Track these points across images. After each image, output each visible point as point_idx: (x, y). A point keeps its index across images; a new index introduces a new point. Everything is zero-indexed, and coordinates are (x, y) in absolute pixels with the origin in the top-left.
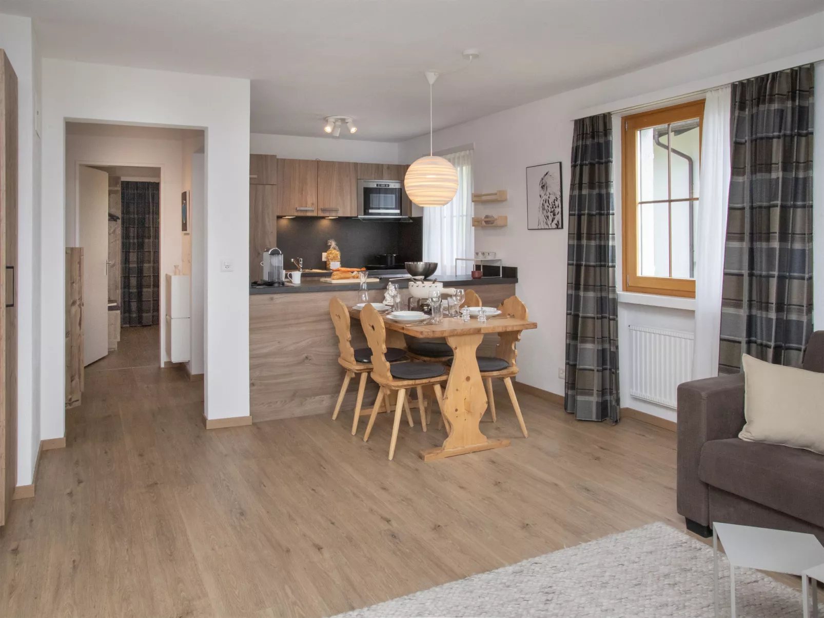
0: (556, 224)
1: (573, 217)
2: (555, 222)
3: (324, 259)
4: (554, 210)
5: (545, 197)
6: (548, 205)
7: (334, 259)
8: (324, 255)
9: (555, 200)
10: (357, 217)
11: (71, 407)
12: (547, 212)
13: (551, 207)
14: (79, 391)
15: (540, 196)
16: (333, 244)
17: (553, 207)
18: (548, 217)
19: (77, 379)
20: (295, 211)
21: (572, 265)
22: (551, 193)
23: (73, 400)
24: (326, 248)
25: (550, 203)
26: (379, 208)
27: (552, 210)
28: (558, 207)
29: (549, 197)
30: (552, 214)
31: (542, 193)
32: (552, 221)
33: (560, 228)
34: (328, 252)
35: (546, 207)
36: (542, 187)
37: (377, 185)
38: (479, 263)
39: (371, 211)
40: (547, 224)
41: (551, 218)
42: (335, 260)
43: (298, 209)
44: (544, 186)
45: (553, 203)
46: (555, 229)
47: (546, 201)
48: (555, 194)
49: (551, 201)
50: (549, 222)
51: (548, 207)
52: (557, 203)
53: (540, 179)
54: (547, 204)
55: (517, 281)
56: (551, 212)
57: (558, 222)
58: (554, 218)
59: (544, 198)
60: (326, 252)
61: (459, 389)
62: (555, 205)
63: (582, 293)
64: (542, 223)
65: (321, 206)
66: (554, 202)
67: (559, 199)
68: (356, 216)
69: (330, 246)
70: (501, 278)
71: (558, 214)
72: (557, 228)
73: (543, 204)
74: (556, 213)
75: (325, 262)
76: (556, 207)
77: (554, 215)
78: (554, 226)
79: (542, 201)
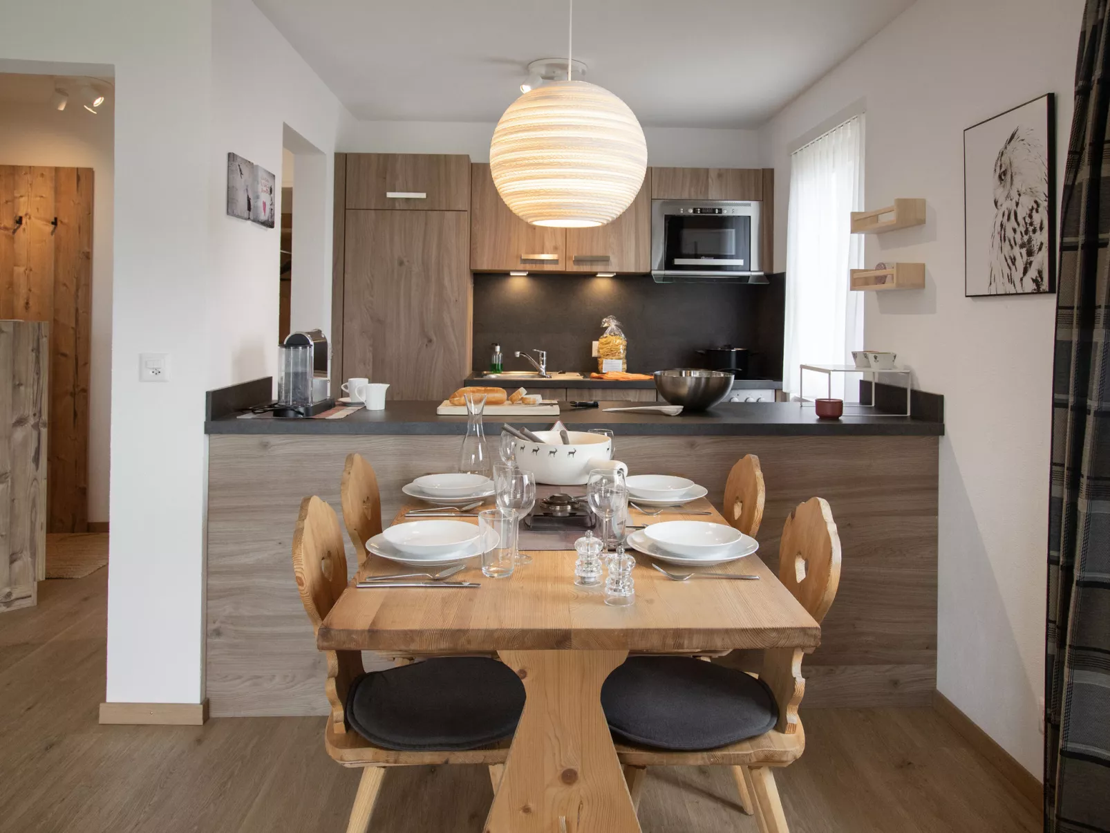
0: (1035, 281)
1: (1072, 253)
2: (1033, 273)
3: (595, 354)
4: (1030, 241)
5: (1007, 205)
6: (1016, 226)
7: (611, 353)
8: (595, 344)
9: (1032, 210)
10: (650, 273)
11: (9, 609)
12: (1012, 247)
13: (1023, 230)
14: (31, 579)
15: (996, 203)
16: (611, 324)
17: (1027, 232)
18: (1014, 260)
19: (26, 557)
20: (519, 261)
21: (1065, 405)
22: (1023, 190)
23: (14, 597)
24: (599, 332)
25: (1020, 219)
26: (697, 256)
27: (1026, 238)
28: (1041, 228)
29: (1017, 204)
30: (1024, 251)
31: (1001, 194)
32: (1025, 271)
33: (1045, 292)
34: (602, 340)
35: (1010, 234)
36: (1000, 177)
37: (695, 211)
38: (869, 379)
39: (678, 262)
40: (1011, 280)
41: (1020, 264)
42: (613, 355)
43: (524, 257)
44: (1005, 173)
45: (1028, 220)
46: (1032, 293)
47: (1012, 215)
48: (1032, 191)
49: (1022, 212)
50: (1017, 275)
51: (1015, 231)
52: (1037, 218)
53: (997, 155)
54: (1013, 223)
55: (941, 431)
56: (1022, 246)
57: (1040, 273)
58: (1031, 263)
59: (1004, 208)
60: (598, 340)
61: (531, 805)
62: (1031, 224)
63: (1082, 504)
64: (999, 279)
65: (574, 254)
66: (1030, 216)
67: (1044, 204)
68: (648, 271)
69: (606, 328)
70: (909, 422)
71: (1040, 249)
72: (1038, 292)
73: (1002, 225)
74: (1036, 248)
75: (596, 359)
76: (1034, 231)
77: (1030, 253)
78: (1029, 286)
79: (1000, 218)
